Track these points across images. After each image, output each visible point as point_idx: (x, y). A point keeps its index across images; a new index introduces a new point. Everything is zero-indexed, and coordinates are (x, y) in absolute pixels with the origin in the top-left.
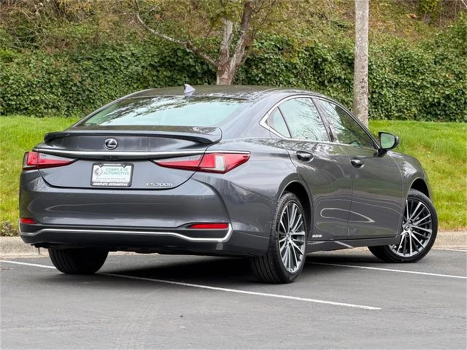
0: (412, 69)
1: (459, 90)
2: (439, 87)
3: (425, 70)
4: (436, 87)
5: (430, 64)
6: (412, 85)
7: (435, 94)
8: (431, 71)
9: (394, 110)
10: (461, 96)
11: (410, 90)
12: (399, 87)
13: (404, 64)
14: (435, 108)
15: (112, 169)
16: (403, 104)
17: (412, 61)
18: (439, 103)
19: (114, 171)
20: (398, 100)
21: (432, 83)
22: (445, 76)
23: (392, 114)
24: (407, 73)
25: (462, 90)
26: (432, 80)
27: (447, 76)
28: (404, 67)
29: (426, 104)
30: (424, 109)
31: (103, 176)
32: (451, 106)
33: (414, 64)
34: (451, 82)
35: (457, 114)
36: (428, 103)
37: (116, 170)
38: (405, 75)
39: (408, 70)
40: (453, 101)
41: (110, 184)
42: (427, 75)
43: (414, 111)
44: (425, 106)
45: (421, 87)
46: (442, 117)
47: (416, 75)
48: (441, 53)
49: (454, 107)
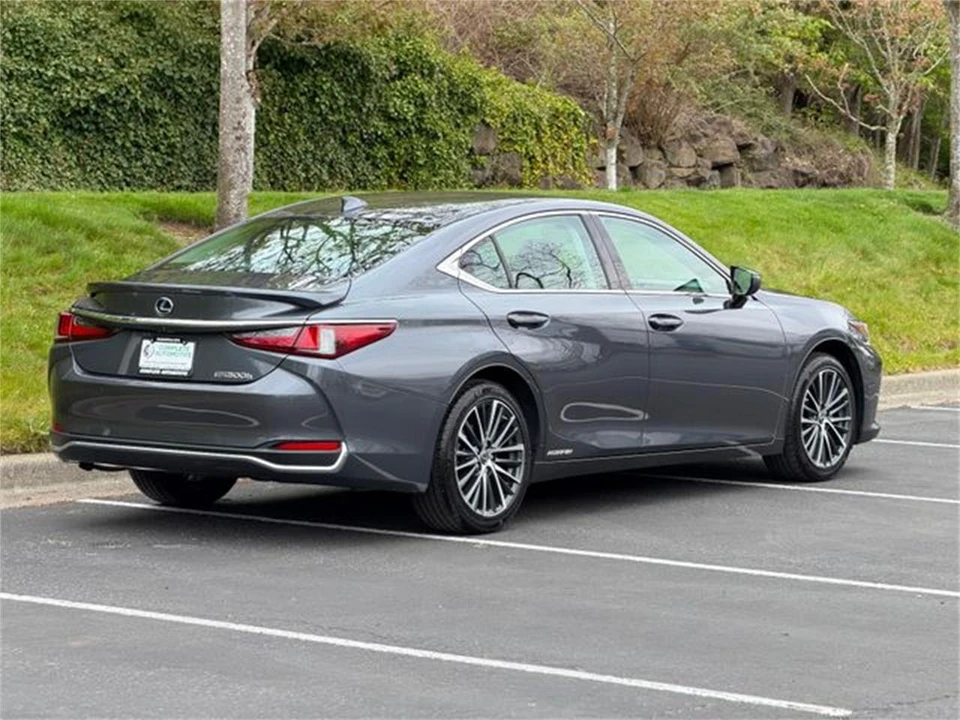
0: (36, 46)
1: (122, 86)
2: (86, 80)
3: (59, 49)
4: (81, 80)
5: (68, 38)
6: (37, 76)
7: (79, 93)
8: (69, 51)
9: (9, 122)
10: (124, 97)
11: (35, 85)
12: (15, 78)
13: (20, 37)
14: (79, 118)
15: (168, 347)
16: (24, 110)
17: (34, 32)
18: (87, 110)
19: (170, 351)
20: (15, 104)
21: (74, 73)
22: (96, 61)
23: (6, 128)
24: (27, 53)
25: (126, 87)
26: (74, 67)
27: (100, 60)
28: (21, 43)
29: (63, 110)
30: (61, 119)
31: (153, 358)
32: (108, 114)
33: (39, 37)
34: (107, 72)
35: (117, 129)
36: (68, 109)
37: (172, 348)
38: (23, 57)
39: (30, 47)
40: (109, 105)
41: (164, 372)
42: (62, 58)
43: (44, 124)
44: (62, 114)
45: (52, 81)
46: (91, 135)
47: (44, 58)
48: (82, 19)
49: (113, 118)
